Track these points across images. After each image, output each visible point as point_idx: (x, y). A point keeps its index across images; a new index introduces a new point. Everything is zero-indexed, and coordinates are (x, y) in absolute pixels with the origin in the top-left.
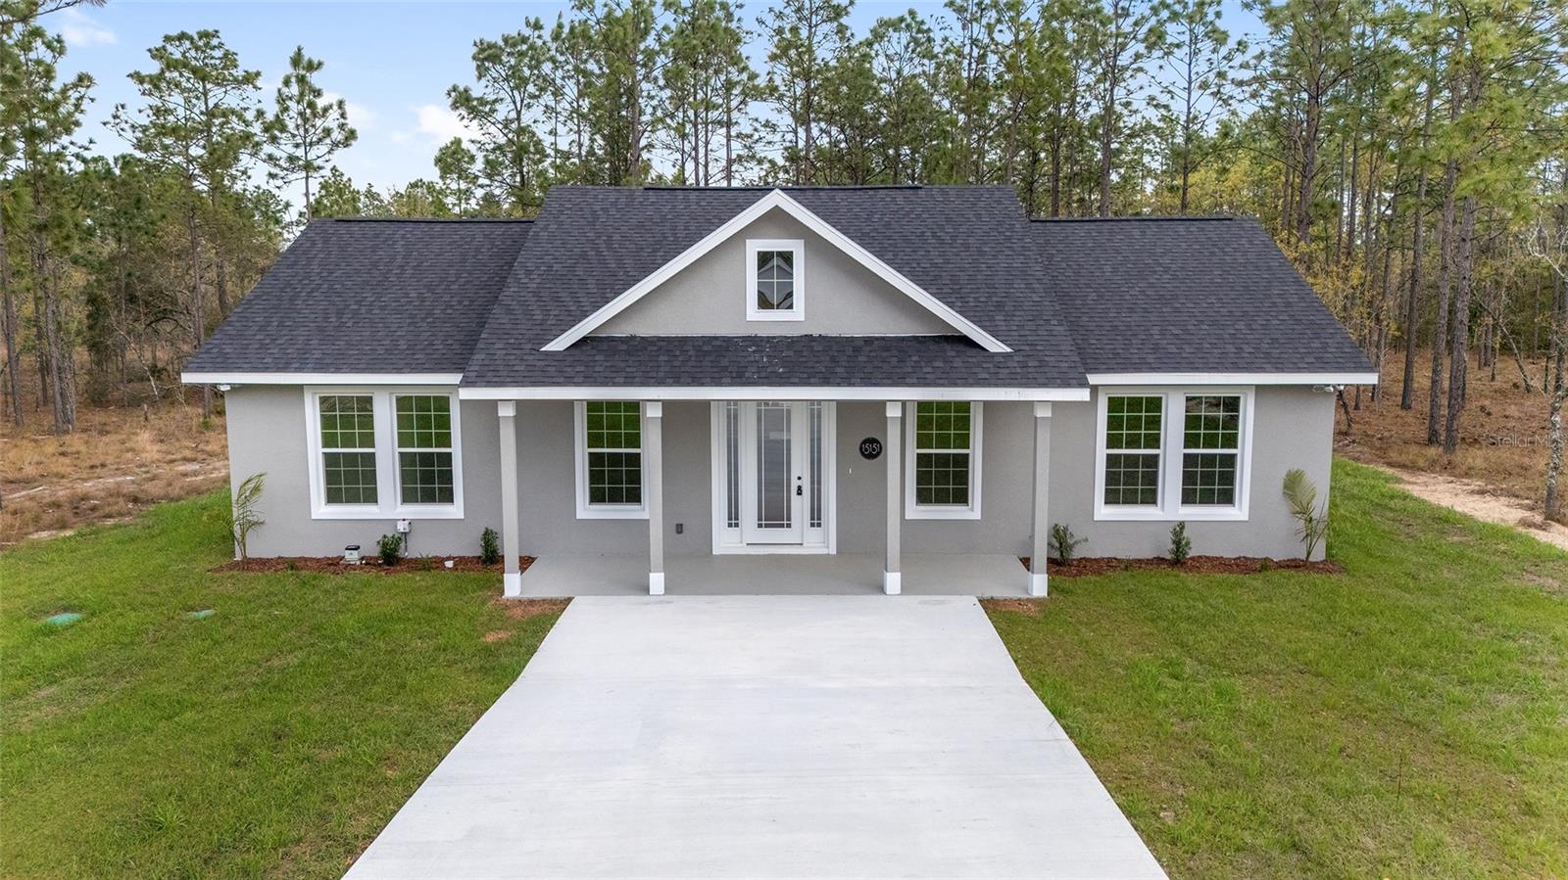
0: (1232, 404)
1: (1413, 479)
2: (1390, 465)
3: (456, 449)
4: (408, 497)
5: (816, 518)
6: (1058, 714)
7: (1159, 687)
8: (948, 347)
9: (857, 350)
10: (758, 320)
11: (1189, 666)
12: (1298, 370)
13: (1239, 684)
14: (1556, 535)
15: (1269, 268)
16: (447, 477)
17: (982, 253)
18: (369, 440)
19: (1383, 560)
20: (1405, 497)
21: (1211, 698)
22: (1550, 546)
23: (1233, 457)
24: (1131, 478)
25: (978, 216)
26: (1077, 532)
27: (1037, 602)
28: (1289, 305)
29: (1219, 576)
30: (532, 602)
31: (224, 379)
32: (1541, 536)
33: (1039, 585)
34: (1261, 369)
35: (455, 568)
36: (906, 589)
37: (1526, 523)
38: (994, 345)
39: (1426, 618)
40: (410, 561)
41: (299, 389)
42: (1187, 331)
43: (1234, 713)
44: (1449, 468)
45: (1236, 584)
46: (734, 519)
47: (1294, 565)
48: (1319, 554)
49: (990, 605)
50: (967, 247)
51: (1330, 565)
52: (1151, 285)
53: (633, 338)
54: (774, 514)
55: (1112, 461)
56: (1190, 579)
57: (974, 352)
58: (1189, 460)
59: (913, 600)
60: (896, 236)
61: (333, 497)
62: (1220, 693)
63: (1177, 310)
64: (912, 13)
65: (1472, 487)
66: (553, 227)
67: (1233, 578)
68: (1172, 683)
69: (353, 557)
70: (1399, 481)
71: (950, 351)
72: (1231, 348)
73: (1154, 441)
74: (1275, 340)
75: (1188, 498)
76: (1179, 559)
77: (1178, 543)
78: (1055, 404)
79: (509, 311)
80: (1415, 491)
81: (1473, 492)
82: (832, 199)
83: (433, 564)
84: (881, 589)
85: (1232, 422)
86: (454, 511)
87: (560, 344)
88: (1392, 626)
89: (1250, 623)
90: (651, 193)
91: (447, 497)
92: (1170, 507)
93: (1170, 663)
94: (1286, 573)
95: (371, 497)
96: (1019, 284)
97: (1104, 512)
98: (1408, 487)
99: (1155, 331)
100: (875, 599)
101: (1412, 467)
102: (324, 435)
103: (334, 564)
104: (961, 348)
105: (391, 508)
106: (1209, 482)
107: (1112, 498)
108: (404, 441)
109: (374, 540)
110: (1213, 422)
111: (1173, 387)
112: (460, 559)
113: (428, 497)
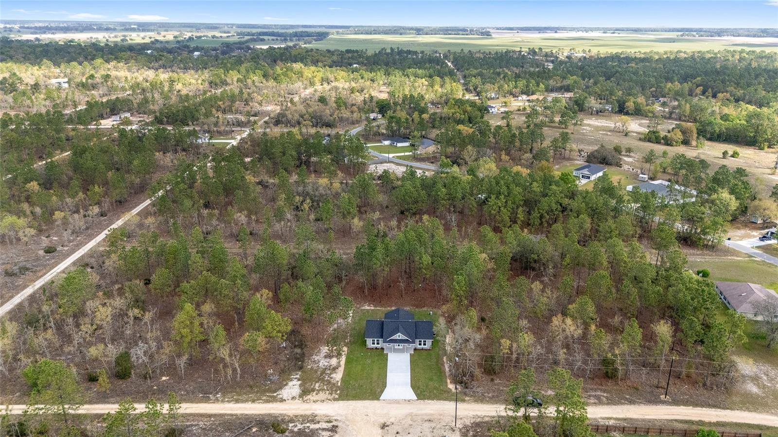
3: (380, 342)
10: (398, 338)
38: (411, 340)
61: (373, 345)
75: (423, 345)
86: (380, 345)
87: (387, 340)
105: (376, 345)
106: (425, 344)
107: (419, 345)
108: (377, 342)
109: (375, 347)
110: (425, 341)
111: (423, 340)
112: (380, 348)
113: (378, 344)
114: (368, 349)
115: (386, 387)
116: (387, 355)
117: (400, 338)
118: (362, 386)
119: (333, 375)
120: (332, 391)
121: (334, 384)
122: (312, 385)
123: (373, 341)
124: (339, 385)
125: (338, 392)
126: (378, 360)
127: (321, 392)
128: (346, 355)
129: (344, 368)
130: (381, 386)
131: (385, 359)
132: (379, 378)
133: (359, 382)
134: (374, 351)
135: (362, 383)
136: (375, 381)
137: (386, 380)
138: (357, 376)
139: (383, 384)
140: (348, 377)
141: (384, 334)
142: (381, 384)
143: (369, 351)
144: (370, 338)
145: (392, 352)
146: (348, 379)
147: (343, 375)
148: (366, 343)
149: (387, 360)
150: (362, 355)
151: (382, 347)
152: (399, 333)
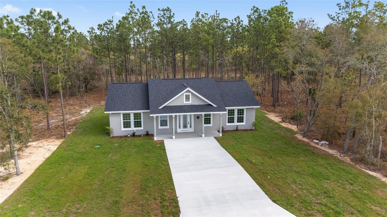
0: (243, 110)
1: (269, 114)
2: (266, 111)
3: (142, 120)
4: (135, 127)
5: (191, 127)
6: (226, 150)
7: (236, 146)
8: (209, 106)
9: (198, 107)
10: (185, 103)
11: (238, 144)
12: (251, 106)
13: (243, 146)
14: (283, 124)
15: (248, 89)
16: (141, 124)
17: (211, 90)
18: (130, 119)
19: (261, 129)
20: (267, 117)
21: (241, 147)
22: (282, 126)
23: (243, 116)
24: (231, 120)
25: (210, 84)
26: (225, 127)
27: (221, 137)
28: (250, 96)
29: (242, 132)
30: (158, 141)
31: (110, 112)
32: (281, 124)
33: (221, 135)
34: (246, 106)
35: (143, 136)
36: (205, 136)
37: (280, 122)
38: (215, 106)
39: (264, 137)
40: (136, 135)
41: (120, 113)
42: (237, 100)
43: (243, 149)
44: (274, 112)
45: (244, 133)
46: (180, 127)
47: (251, 130)
48: (254, 128)
49: (215, 137)
50: (209, 89)
51: (255, 130)
52: (233, 93)
53: (169, 106)
54: (185, 126)
55: (228, 118)
56: (238, 133)
57: (212, 107)
58: (238, 117)
59: (206, 138)
60: (199, 88)
61: (124, 127)
62: (242, 147)
63: (236, 97)
64: (184, 20)
65: (276, 115)
66: (151, 87)
67: (243, 132)
68: (237, 146)
69: (129, 135)
70: (267, 114)
71: (210, 107)
72: (243, 103)
73: (234, 115)
74: (248, 101)
75: (238, 122)
76: (237, 130)
77: (237, 128)
78: (222, 113)
79: (151, 102)
80: (268, 116)
81: (276, 116)
82: (189, 80)
83: (140, 136)
84: (202, 136)
85: (243, 112)
86: (142, 128)
87: (160, 108)
88: (260, 138)
89: (245, 138)
90: (163, 80)
91: (141, 126)
92: (236, 123)
93: (236, 144)
94: (249, 131)
95: (130, 127)
96: (217, 96)
97: (228, 124)
98: (268, 115)
99: (233, 100)
100: (201, 138)
101: (269, 111)
102: (123, 119)
103: (126, 136)
104: (211, 106)
105: (133, 128)
106: (240, 120)
107: (228, 122)
108: (134, 119)
109: (131, 133)
110: (241, 112)
111: (236, 108)
112: (143, 135)
113: (138, 127)
114: (113, 137)
116: (162, 142)
117: (190, 103)
123: (127, 116)
126: (137, 153)
128: (52, 152)
129: (27, 177)
130: (156, 212)
131: (159, 149)
132: (145, 190)
133: (67, 209)
134: (129, 139)
135: (79, 211)
136: (134, 198)
137: (174, 190)
138: (65, 191)
139: (165, 204)
140: (28, 198)
141: (150, 99)
142: (154, 206)
143: (114, 140)
144: (119, 110)
145: (172, 138)
146: (24, 205)
147: (12, 195)
148: (109, 126)
149: (164, 150)
150: (96, 149)
151: (147, 132)
152: (188, 89)
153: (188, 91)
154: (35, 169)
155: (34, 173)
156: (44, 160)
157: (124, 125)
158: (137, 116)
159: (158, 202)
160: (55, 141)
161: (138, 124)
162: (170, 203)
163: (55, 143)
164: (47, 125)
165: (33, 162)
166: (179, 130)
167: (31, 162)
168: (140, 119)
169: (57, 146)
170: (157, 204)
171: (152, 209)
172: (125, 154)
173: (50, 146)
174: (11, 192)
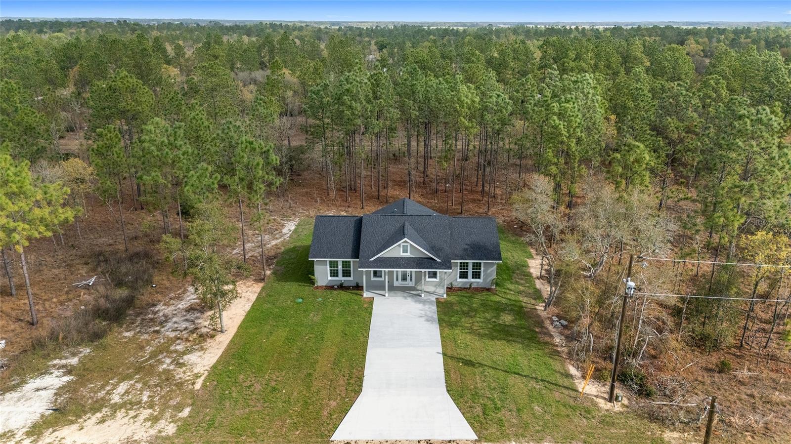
0: (480, 264)
1: (535, 257)
3: (352, 269)
4: (343, 276)
5: (411, 280)
9: (418, 260)
10: (402, 254)
11: (460, 313)
12: (490, 260)
15: (493, 233)
16: (350, 273)
18: (337, 268)
19: (504, 288)
22: (535, 285)
23: (480, 272)
24: (464, 275)
25: (441, 225)
26: (455, 283)
27: (444, 298)
29: (477, 291)
30: (368, 298)
31: (315, 259)
32: (537, 281)
33: (445, 296)
34: (484, 260)
36: (424, 297)
37: (538, 278)
38: (439, 260)
40: (344, 287)
41: (327, 261)
46: (397, 280)
47: (488, 289)
48: (494, 287)
49: (437, 299)
50: (437, 234)
51: (495, 290)
53: (384, 257)
54: (404, 279)
55: (460, 272)
56: (472, 291)
58: (473, 272)
59: (426, 298)
60: (426, 231)
61: (331, 276)
67: (479, 291)
69: (336, 286)
71: (432, 261)
72: (480, 256)
73: (467, 269)
74: (488, 253)
75: (473, 278)
76: (470, 288)
77: (471, 285)
79: (362, 251)
82: (415, 218)
83: (348, 287)
84: (421, 296)
85: (480, 267)
86: (351, 278)
87: (372, 260)
91: (350, 276)
92: (470, 280)
94: (486, 291)
95: (337, 276)
96: (445, 245)
97: (459, 280)
100: (420, 298)
102: (330, 267)
103: (333, 287)
104: (435, 262)
105: (340, 278)
106: (476, 275)
107: (460, 278)
108: (343, 267)
109: (338, 284)
110: (477, 266)
111: (470, 262)
112: (352, 287)
113: (347, 276)
114: (318, 287)
115: (358, 391)
116: (371, 301)
117: (408, 255)
118: (274, 389)
119: (192, 358)
120: (165, 407)
121: (180, 385)
122: (103, 387)
123: (333, 264)
124: (198, 386)
125: (186, 412)
126: (341, 314)
127: (120, 414)
128: (252, 303)
129: (232, 337)
130: (341, 388)
131: (365, 311)
132: (337, 365)
133: (269, 376)
134: (335, 292)
135: (279, 379)
136: (325, 372)
137: (363, 368)
138: (267, 357)
139: (351, 381)
140: (236, 361)
141: (361, 245)
142: (341, 382)
143: (318, 292)
144: (325, 258)
145: (385, 296)
146: (234, 367)
147: (221, 356)
148: (314, 275)
149: (371, 313)
150: (297, 303)
151: (357, 284)
152: (406, 239)
153: (406, 242)
154: (237, 326)
155: (237, 332)
156: (245, 314)
157: (331, 273)
158: (346, 264)
159: (345, 378)
160: (254, 285)
161: (346, 273)
162: (356, 382)
163: (254, 289)
164: (242, 252)
165: (235, 316)
166: (396, 284)
167: (232, 316)
168: (350, 267)
169: (257, 295)
170: (344, 381)
171: (339, 385)
172: (327, 315)
173: (249, 293)
174: (220, 353)
